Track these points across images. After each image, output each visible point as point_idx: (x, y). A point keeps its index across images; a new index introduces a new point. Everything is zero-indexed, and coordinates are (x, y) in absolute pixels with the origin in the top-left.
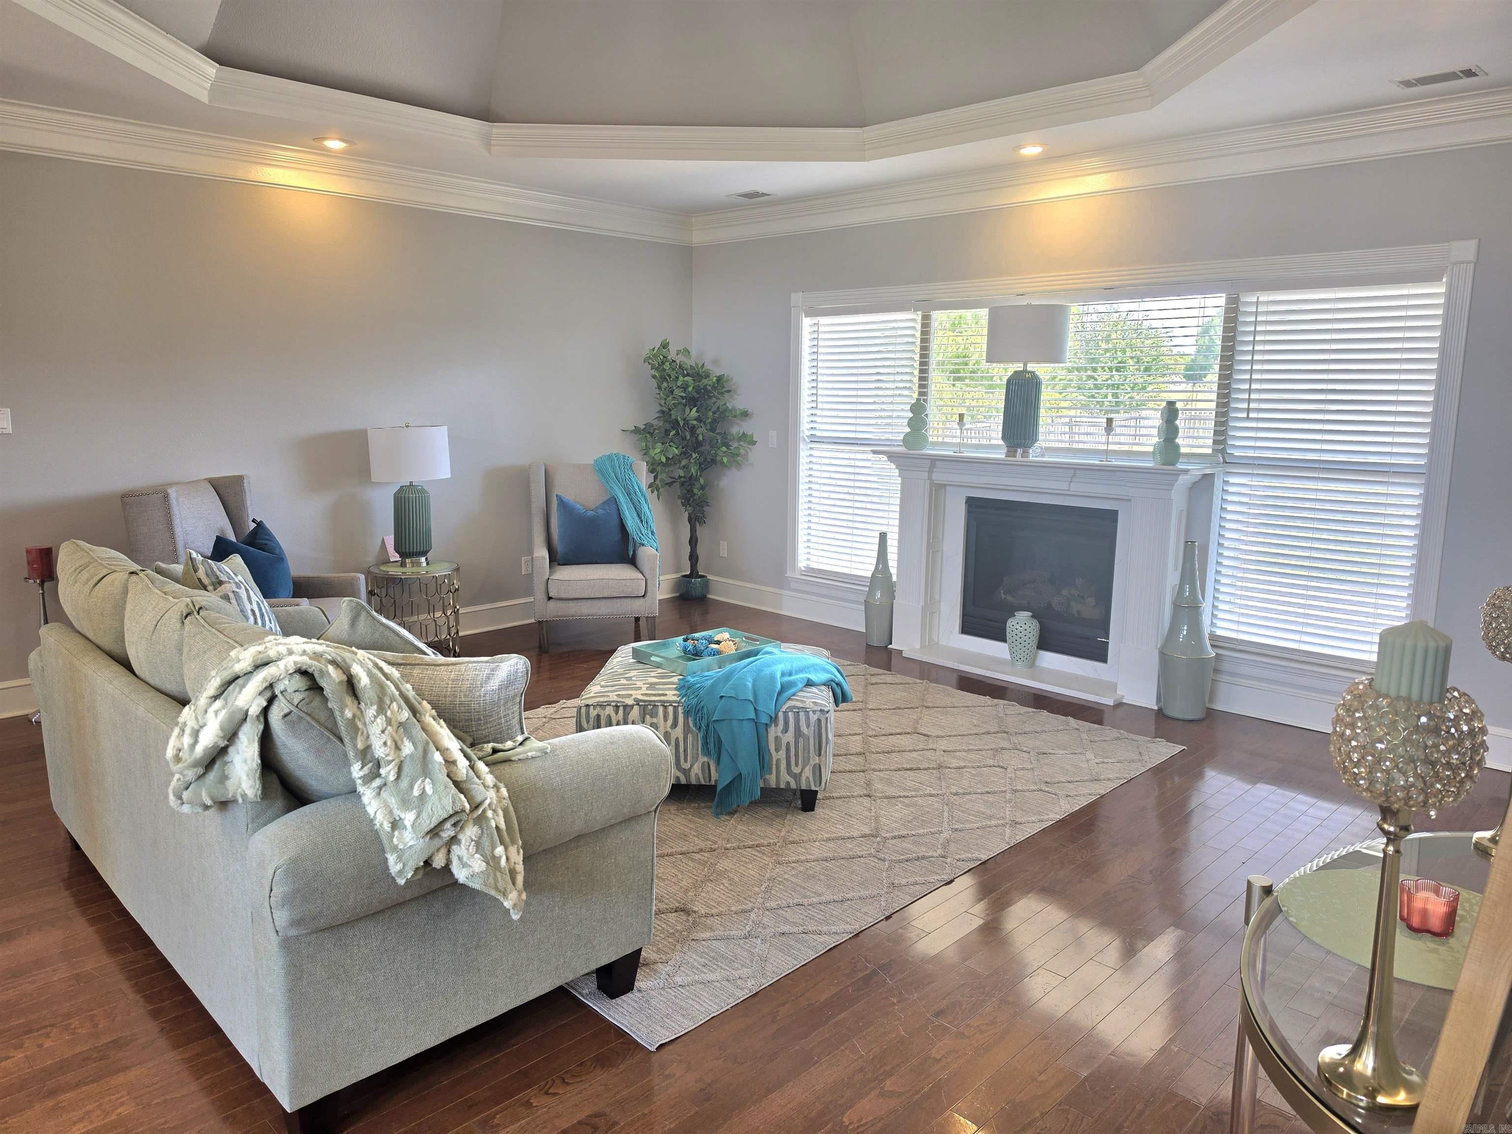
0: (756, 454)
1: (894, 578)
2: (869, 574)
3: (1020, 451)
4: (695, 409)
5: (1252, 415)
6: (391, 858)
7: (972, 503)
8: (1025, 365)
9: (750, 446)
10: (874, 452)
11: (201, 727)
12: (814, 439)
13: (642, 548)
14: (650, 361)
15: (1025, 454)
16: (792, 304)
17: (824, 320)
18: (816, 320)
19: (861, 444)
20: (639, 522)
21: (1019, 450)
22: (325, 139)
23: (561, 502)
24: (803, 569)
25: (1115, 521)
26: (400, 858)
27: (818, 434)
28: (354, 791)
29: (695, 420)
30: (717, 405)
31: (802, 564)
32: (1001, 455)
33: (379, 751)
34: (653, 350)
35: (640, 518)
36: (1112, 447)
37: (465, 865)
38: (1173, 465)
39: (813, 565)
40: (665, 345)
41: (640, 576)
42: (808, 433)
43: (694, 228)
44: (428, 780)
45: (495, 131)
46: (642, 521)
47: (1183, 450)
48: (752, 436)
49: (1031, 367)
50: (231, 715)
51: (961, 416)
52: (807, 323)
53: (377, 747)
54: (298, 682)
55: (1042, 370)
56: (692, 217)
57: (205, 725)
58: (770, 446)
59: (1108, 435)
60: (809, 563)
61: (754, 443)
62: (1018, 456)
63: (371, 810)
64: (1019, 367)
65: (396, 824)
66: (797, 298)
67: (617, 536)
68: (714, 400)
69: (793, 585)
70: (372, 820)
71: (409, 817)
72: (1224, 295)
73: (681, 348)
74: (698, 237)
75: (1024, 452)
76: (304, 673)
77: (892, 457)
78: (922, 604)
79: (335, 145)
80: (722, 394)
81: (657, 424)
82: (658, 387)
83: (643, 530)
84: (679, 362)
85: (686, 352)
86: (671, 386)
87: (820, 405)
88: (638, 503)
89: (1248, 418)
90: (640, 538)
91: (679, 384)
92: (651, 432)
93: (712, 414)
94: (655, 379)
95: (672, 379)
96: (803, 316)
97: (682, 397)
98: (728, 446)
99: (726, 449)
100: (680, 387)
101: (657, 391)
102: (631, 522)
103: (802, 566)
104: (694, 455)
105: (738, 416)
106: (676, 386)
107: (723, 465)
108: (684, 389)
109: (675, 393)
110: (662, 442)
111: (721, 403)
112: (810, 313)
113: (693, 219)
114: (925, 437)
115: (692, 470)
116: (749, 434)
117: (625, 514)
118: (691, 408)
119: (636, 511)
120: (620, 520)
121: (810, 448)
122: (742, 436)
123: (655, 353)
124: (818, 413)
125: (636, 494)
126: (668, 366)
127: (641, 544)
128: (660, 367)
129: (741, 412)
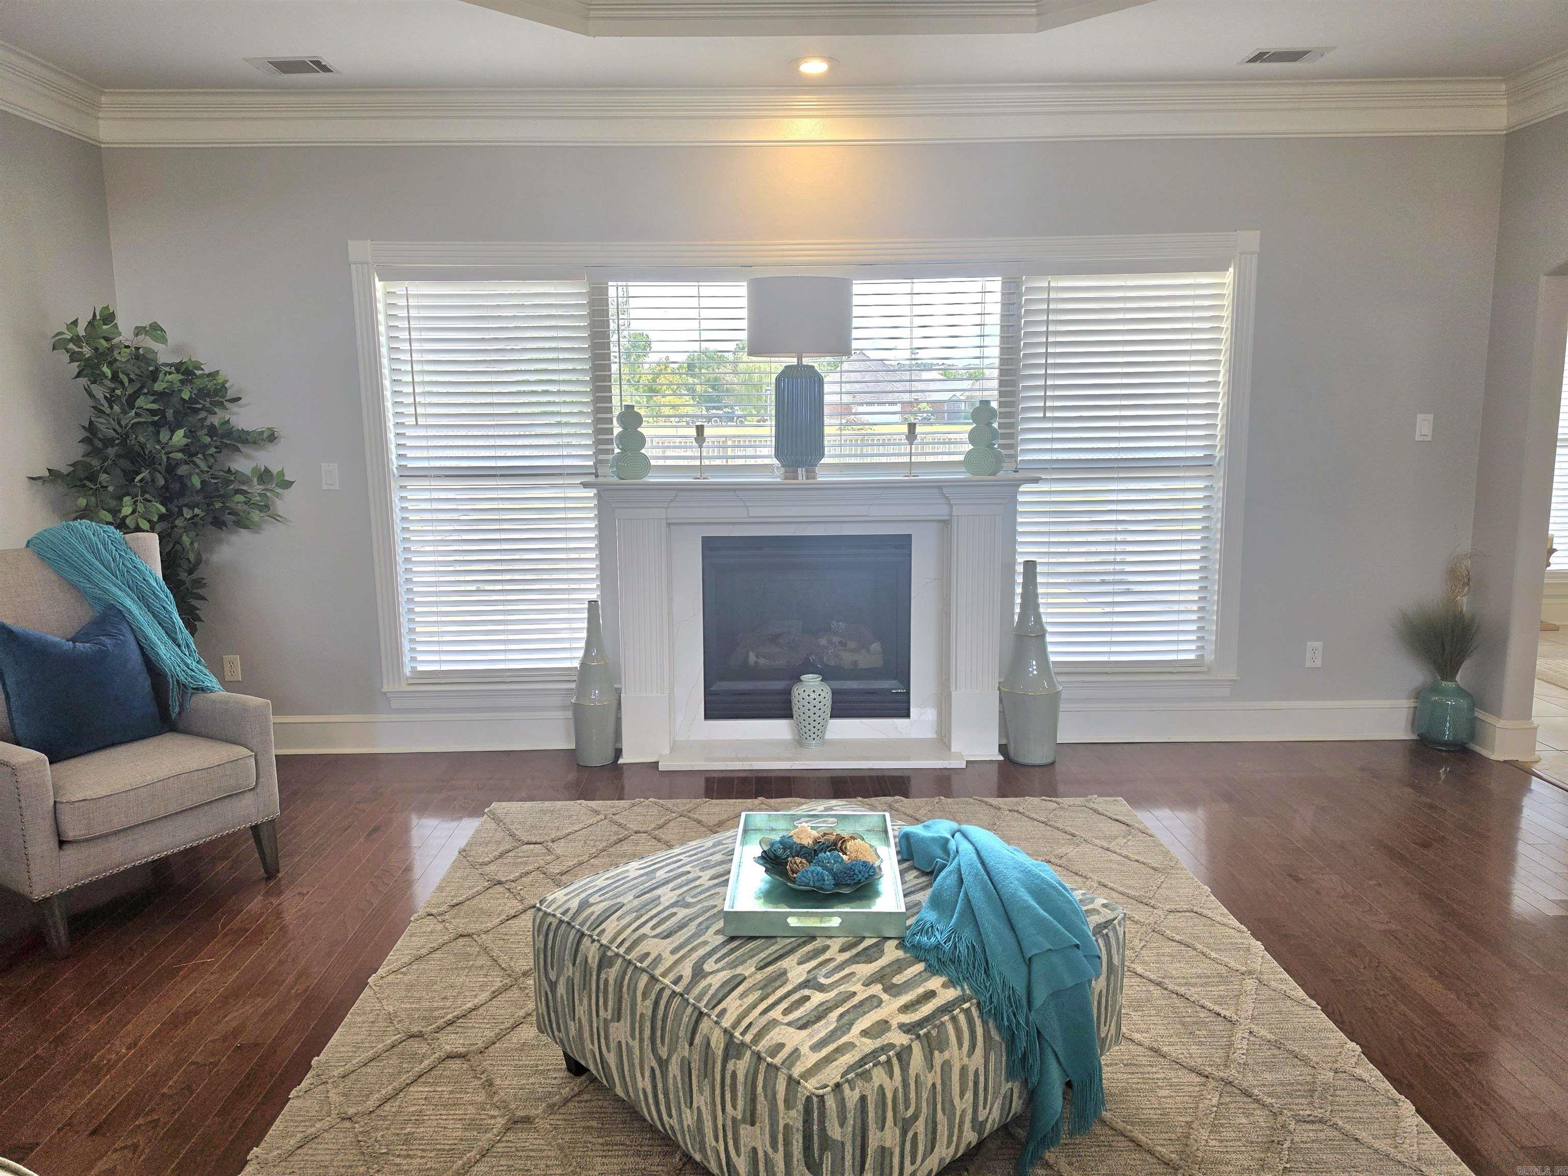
0: (289, 503)
3: (801, 472)
4: (179, 433)
5: (1048, 415)
7: (710, 545)
8: (800, 359)
9: (279, 490)
12: (408, 474)
13: (201, 696)
14: (70, 345)
15: (811, 474)
16: (351, 259)
17: (414, 288)
18: (398, 287)
19: (501, 476)
20: (177, 649)
21: (800, 469)
25: (909, 547)
27: (414, 464)
29: (179, 451)
30: (207, 425)
32: (776, 478)
34: (75, 323)
35: (175, 641)
36: (914, 459)
38: (994, 474)
40: (109, 317)
41: (245, 752)
42: (398, 464)
46: (179, 646)
48: (281, 473)
49: (806, 361)
51: (700, 429)
52: (381, 288)
55: (819, 363)
58: (325, 487)
59: (911, 444)
61: (288, 484)
62: (800, 478)
64: (793, 361)
66: (359, 251)
68: (203, 414)
69: (395, 704)
72: (1000, 278)
73: (146, 323)
74: (113, 132)
75: (807, 471)
80: (221, 405)
81: (96, 463)
82: (91, 395)
83: (189, 662)
84: (137, 349)
85: (155, 330)
86: (130, 391)
87: (421, 421)
88: (164, 612)
89: (1045, 418)
90: (192, 677)
91: (159, 386)
92: (93, 478)
93: (209, 439)
94: (84, 381)
95: (131, 381)
96: (377, 279)
97: (153, 412)
98: (243, 493)
99: (240, 498)
100: (154, 393)
101: (91, 402)
102: (165, 652)
103: (407, 671)
104: (187, 513)
105: (254, 443)
106: (145, 391)
107: (242, 523)
108: (161, 396)
109: (137, 405)
110: (127, 494)
111: (216, 420)
112: (388, 276)
113: (103, 99)
114: (645, 458)
115: (185, 539)
116: (275, 470)
117: (146, 638)
118: (173, 432)
119: (163, 627)
120: (141, 648)
121: (401, 487)
122: (265, 476)
123: (82, 333)
124: (409, 432)
125: (157, 597)
126: (122, 356)
127: (197, 689)
128: (105, 355)
129: (265, 435)
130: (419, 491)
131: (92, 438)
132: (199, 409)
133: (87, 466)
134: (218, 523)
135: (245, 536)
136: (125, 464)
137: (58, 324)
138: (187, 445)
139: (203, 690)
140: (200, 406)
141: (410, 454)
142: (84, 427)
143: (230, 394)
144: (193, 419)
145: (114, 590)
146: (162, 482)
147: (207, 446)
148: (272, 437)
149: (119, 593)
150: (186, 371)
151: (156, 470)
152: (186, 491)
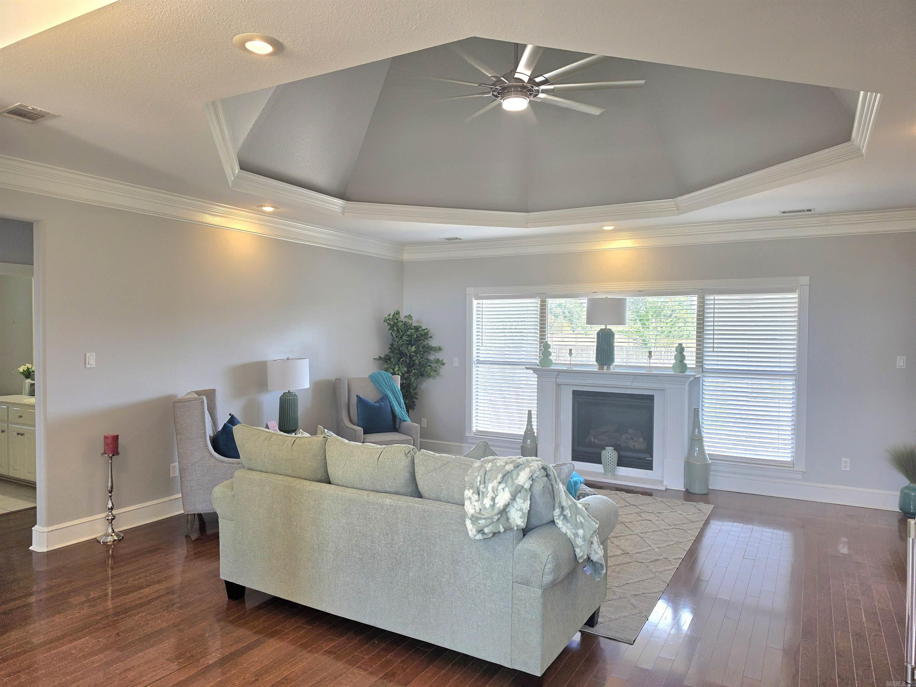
0: (443, 370)
1: (536, 435)
2: (523, 433)
3: (605, 367)
4: (414, 347)
5: (715, 350)
6: (578, 551)
7: (575, 393)
8: (606, 326)
9: (441, 366)
10: (527, 368)
11: (496, 496)
12: (479, 362)
13: (404, 423)
14: (388, 321)
15: (608, 368)
16: (467, 293)
17: (485, 301)
18: (480, 301)
20: (400, 408)
21: (605, 366)
22: (262, 206)
23: (359, 398)
24: (475, 431)
25: (653, 400)
26: (581, 550)
27: (481, 359)
28: (553, 522)
29: (414, 352)
30: (423, 344)
31: (474, 429)
32: (596, 369)
33: (564, 504)
34: (390, 315)
35: (400, 406)
36: (652, 365)
37: (597, 553)
38: (684, 373)
39: (479, 429)
40: (398, 313)
41: (411, 438)
42: (476, 359)
43: (404, 252)
44: (580, 516)
45: (348, 205)
46: (401, 408)
47: (688, 366)
48: (442, 360)
49: (609, 327)
50: (516, 488)
51: (570, 350)
52: (475, 302)
53: (563, 501)
54: (543, 472)
55: (613, 328)
56: (405, 246)
57: (497, 495)
58: (454, 366)
59: (650, 359)
60: (477, 428)
61: (444, 364)
62: (605, 369)
63: (564, 530)
64: (603, 327)
65: (576, 535)
66: (470, 290)
67: (391, 417)
68: (422, 341)
69: (469, 441)
70: (565, 534)
71: (581, 532)
72: (696, 296)
73: (407, 315)
74: (407, 257)
75: (607, 367)
76: (543, 468)
77: (535, 371)
78: (554, 446)
79: (268, 209)
80: (427, 339)
81: (392, 355)
82: (392, 335)
83: (403, 413)
84: (405, 322)
85: (410, 317)
86: (402, 334)
87: (484, 345)
88: (398, 398)
89: (713, 351)
90: (403, 417)
91: (408, 333)
92: (389, 360)
93: (422, 349)
94: (391, 331)
95: (402, 331)
96: (474, 299)
97: (407, 341)
98: (430, 366)
99: (429, 367)
100: (408, 335)
101: (392, 337)
102: (397, 409)
104: (413, 371)
105: (435, 350)
106: (405, 334)
107: (429, 376)
108: (409, 336)
109: (403, 338)
110: (397, 364)
111: (425, 343)
112: (478, 298)
113: (405, 248)
114: (551, 360)
115: (412, 380)
116: (441, 359)
117: (393, 404)
118: (412, 346)
119: (398, 402)
120: (391, 407)
121: (477, 366)
122: (438, 361)
123: (391, 317)
124: (481, 348)
125: (398, 394)
126: (400, 324)
127: (403, 420)
128: (396, 324)
129: (437, 348)
130: (482, 368)
131: (392, 348)
132: (421, 340)
133: (389, 356)
134: (422, 375)
135: (431, 380)
136: (399, 356)
137: (386, 315)
138: (415, 351)
139: (405, 421)
140: (421, 339)
141: (481, 355)
142: (390, 344)
143: (430, 335)
144: (419, 343)
145: (386, 390)
146: (408, 362)
147: (421, 351)
148: (440, 349)
149: (388, 391)
150: (417, 329)
151: (407, 358)
152: (414, 365)
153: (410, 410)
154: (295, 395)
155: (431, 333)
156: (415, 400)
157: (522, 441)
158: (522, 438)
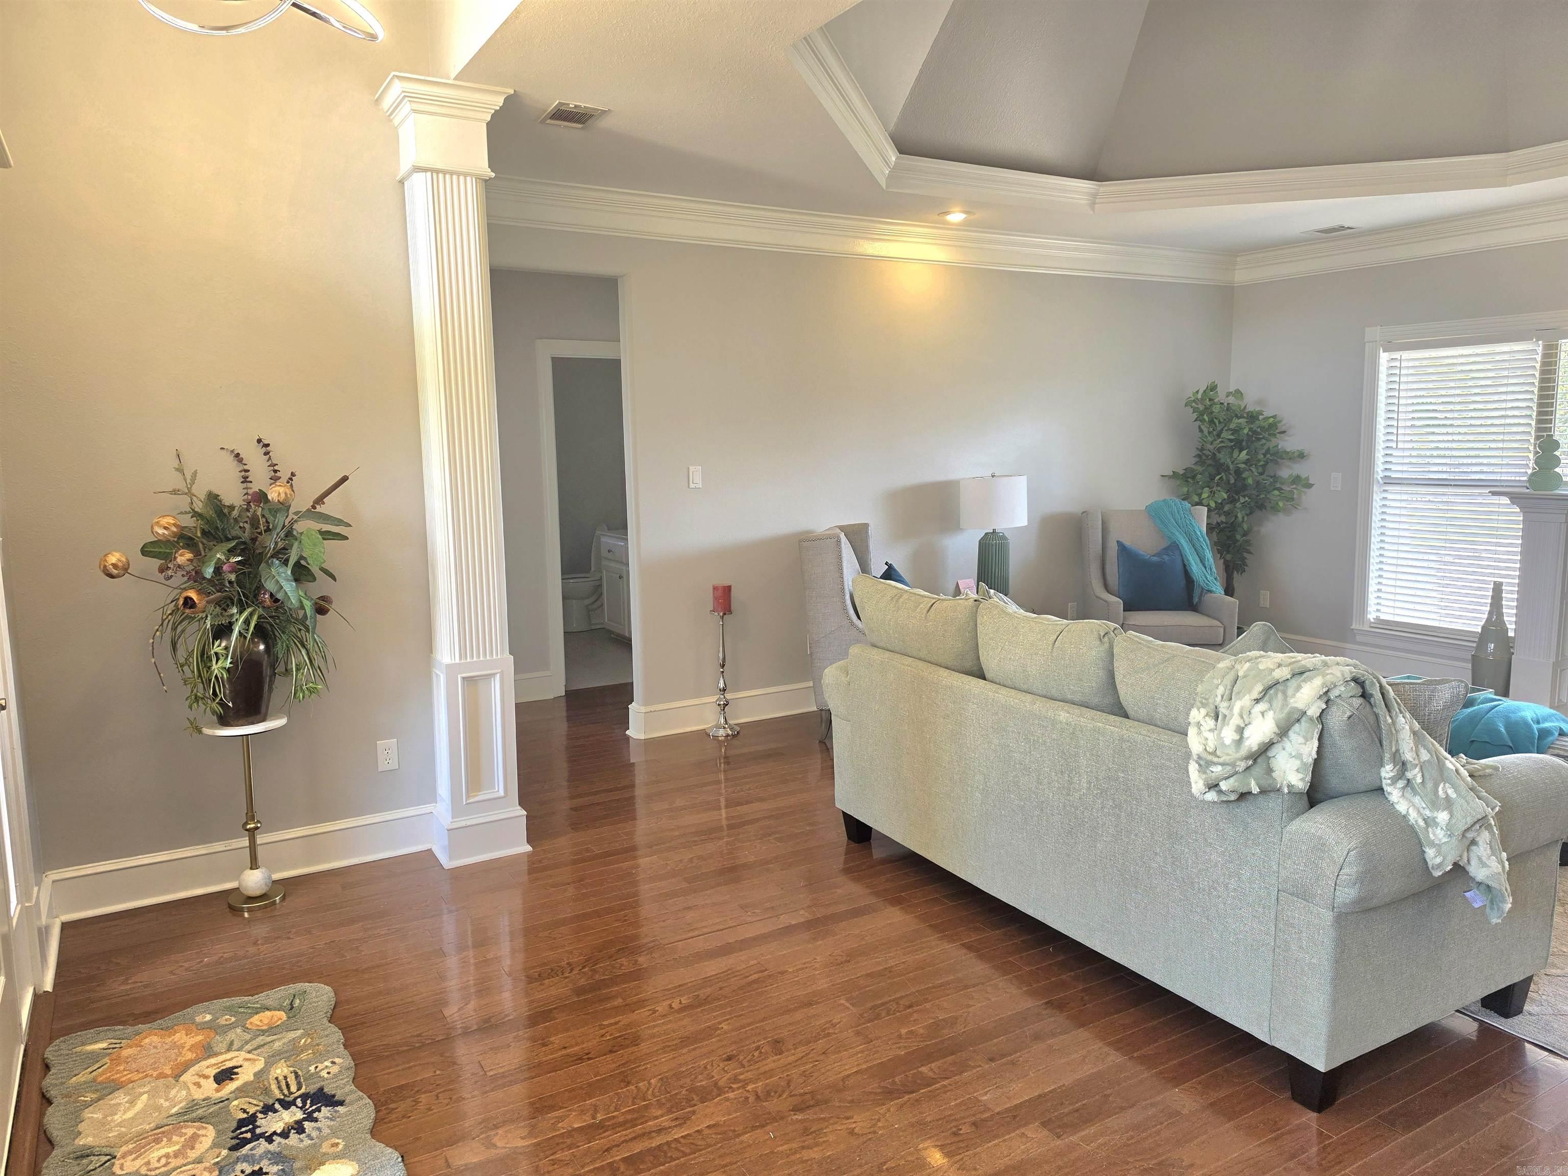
0: (1309, 498)
1: (1511, 634)
2: (1479, 629)
4: (1245, 452)
6: (1430, 853)
9: (1304, 489)
10: (1494, 493)
11: (1246, 725)
12: (1389, 481)
13: (1209, 595)
14: (1194, 404)
16: (1367, 339)
17: (1406, 355)
18: (1396, 355)
19: (1454, 485)
20: (1204, 570)
22: (947, 213)
23: (1122, 547)
24: (1372, 620)
26: (1439, 853)
27: (1394, 475)
28: (1380, 789)
29: (1243, 463)
30: (1266, 447)
31: (1369, 615)
33: (1408, 756)
34: (1197, 392)
35: (1204, 565)
39: (1383, 617)
40: (1213, 388)
41: (1218, 623)
42: (1381, 474)
43: (1237, 267)
44: (1447, 785)
45: (1102, 189)
46: (1205, 567)
48: (1307, 479)
50: (1290, 714)
52: (1384, 357)
53: (1406, 751)
54: (1354, 688)
56: (1239, 256)
57: (1250, 723)
58: (1333, 489)
60: (1378, 614)
61: (1310, 486)
63: (1402, 807)
65: (1430, 822)
66: (1373, 333)
67: (1183, 583)
68: (1264, 441)
69: (1359, 638)
70: (1404, 816)
71: (1443, 817)
73: (1233, 390)
74: (1241, 276)
76: (1355, 680)
77: (1515, 498)
78: (1553, 659)
79: (957, 217)
80: (1275, 435)
81: (1200, 469)
82: (1201, 431)
83: (1208, 577)
84: (1228, 404)
85: (1238, 394)
86: (1219, 429)
87: (1400, 445)
88: (1201, 549)
90: (1207, 584)
91: (1232, 426)
92: (1194, 477)
93: (1262, 456)
94: (1198, 423)
95: (1220, 422)
96: (1381, 351)
97: (1231, 441)
98: (1279, 489)
99: (1276, 492)
100: (1232, 430)
101: (1200, 434)
102: (1195, 568)
103: (1371, 616)
104: (1242, 500)
105: (1290, 459)
106: (1226, 428)
107: (1275, 509)
108: (1235, 431)
109: (1222, 436)
110: (1208, 487)
111: (1271, 445)
112: (1390, 347)
113: (1238, 259)
114: (1559, 476)
115: (1239, 515)
116: (1303, 476)
117: (1188, 560)
118: (1240, 451)
119: (1199, 557)
120: (1184, 565)
121: (1384, 490)
122: (1297, 480)
123: (1199, 396)
124: (1395, 453)
125: (1198, 540)
126: (1216, 409)
127: (1208, 591)
128: (1208, 410)
129: (1296, 454)
130: (1395, 494)
131: (1201, 457)
132: (1261, 438)
133: (1192, 470)
134: (1261, 507)
135: (1281, 518)
136: (1212, 470)
137: (1189, 393)
138: (1248, 459)
139: (1210, 591)
140: (1261, 436)
141: (1394, 468)
142: (1197, 448)
143: (1281, 427)
144: (1258, 444)
145: (1177, 533)
146: (1232, 481)
147: (1259, 461)
148: (1302, 456)
149: (1179, 536)
150: (1252, 417)
151: (1231, 474)
152: (1245, 487)
153: (1235, 572)
154: (1004, 538)
155: (1285, 425)
156: (1245, 555)
157: (1475, 645)
158: (1477, 640)
